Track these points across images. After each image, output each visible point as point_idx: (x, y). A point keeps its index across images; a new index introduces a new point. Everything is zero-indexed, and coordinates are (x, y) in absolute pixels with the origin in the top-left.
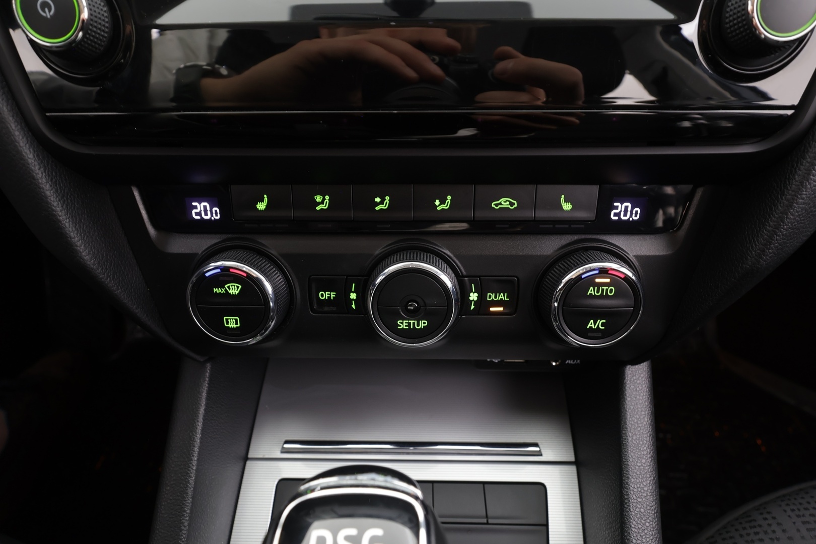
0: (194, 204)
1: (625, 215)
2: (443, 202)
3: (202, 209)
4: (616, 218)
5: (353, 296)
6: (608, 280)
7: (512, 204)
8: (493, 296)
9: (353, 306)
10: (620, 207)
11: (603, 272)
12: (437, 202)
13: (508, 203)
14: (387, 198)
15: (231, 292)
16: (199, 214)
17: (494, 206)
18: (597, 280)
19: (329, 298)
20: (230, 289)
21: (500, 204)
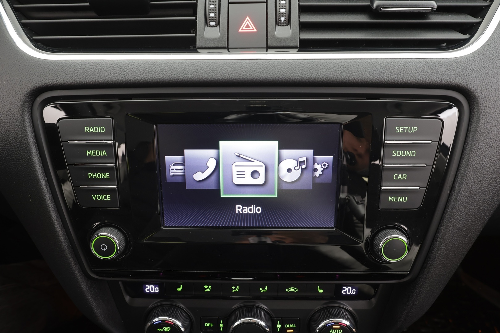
0: (146, 286)
1: (349, 292)
2: (263, 289)
3: (151, 288)
4: (345, 293)
5: (221, 325)
6: (339, 327)
7: (295, 290)
8: (288, 326)
9: (221, 330)
10: (346, 289)
11: (337, 324)
12: (261, 289)
13: (293, 289)
14: (238, 287)
15: (165, 330)
16: (149, 290)
17: (287, 291)
18: (334, 327)
19: (210, 326)
20: (165, 329)
21: (290, 290)
